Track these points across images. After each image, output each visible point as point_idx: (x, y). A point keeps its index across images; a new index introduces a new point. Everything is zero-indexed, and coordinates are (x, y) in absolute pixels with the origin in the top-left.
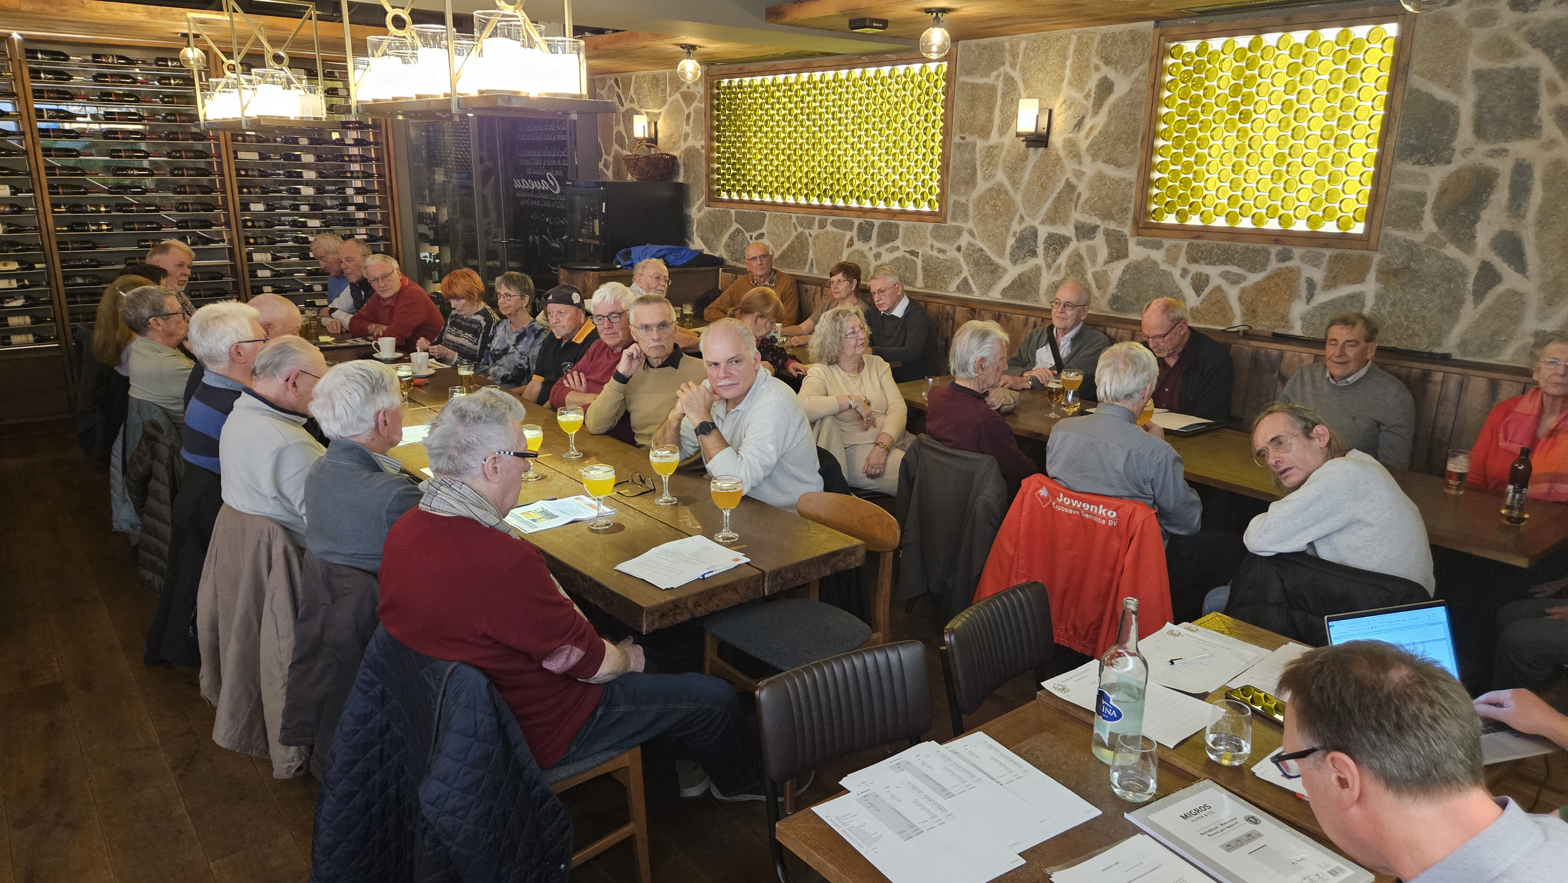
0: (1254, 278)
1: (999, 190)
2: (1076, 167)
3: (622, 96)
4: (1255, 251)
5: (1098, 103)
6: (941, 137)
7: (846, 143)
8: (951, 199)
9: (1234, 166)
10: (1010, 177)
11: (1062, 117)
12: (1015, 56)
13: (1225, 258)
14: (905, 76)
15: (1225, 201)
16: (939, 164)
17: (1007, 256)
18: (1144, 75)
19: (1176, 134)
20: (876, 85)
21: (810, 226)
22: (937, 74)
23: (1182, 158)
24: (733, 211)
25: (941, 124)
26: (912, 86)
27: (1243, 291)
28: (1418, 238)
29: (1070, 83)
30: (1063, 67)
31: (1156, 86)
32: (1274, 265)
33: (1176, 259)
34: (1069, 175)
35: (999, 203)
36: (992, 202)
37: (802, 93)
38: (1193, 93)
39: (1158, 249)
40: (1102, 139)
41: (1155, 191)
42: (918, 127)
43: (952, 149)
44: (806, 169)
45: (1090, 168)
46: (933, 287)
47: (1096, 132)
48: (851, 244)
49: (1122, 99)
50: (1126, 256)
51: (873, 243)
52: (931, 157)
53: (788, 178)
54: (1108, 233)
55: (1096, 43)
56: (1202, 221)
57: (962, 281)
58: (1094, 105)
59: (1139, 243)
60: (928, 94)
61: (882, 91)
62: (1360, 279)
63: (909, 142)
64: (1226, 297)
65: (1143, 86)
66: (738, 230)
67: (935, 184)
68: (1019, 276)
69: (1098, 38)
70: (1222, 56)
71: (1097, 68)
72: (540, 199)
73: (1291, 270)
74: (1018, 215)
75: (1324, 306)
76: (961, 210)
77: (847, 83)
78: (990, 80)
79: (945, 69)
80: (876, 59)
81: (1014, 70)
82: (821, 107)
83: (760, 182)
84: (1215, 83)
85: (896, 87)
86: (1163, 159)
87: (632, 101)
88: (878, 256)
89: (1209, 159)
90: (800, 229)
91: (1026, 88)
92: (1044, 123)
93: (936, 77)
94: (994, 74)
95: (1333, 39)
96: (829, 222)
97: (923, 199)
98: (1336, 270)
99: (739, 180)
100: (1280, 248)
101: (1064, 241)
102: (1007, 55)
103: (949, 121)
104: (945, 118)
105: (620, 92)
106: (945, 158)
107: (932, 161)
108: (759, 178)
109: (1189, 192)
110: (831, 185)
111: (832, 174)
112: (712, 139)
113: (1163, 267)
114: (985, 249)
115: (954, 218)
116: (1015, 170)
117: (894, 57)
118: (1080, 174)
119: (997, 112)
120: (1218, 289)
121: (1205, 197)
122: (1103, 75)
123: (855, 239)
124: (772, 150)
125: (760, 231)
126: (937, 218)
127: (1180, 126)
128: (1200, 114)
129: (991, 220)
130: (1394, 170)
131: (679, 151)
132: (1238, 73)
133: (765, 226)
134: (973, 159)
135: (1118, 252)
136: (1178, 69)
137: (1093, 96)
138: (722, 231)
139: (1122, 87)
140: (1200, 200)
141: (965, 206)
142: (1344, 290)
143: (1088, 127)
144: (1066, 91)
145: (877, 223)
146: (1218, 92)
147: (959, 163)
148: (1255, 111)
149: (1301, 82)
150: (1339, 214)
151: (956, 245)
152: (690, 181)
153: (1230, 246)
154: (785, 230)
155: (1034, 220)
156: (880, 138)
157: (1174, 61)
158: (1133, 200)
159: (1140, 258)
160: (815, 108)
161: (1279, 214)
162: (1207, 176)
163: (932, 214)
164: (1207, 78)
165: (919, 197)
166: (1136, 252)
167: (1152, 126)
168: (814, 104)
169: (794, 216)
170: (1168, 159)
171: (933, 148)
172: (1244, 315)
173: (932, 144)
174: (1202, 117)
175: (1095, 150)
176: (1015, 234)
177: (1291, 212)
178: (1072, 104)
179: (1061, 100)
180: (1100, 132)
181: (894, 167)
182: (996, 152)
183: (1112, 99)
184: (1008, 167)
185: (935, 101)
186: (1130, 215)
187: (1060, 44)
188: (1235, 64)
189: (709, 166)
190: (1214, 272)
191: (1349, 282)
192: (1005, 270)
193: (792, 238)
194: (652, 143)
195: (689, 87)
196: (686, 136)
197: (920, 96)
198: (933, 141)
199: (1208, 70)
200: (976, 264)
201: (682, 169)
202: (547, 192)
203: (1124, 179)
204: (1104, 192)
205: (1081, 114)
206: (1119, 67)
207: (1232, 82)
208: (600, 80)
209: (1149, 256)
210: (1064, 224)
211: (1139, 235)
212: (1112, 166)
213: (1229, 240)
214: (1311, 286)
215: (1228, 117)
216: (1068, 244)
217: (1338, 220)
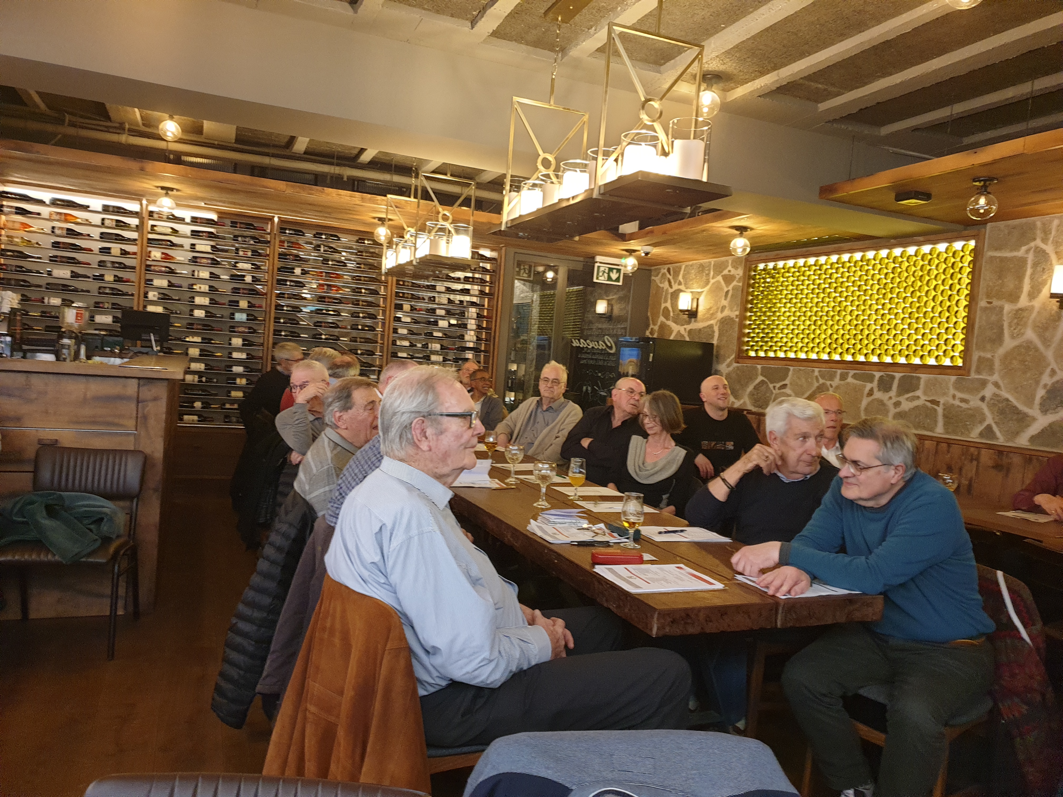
1: (1028, 346)
3: (672, 281)
6: (966, 303)
8: (976, 355)
10: (1041, 336)
12: (1046, 232)
14: (931, 253)
16: (963, 325)
17: (1037, 406)
20: (901, 262)
21: (831, 377)
22: (963, 251)
24: (759, 367)
25: (967, 291)
26: (937, 261)
35: (1028, 358)
36: (1020, 358)
37: (831, 271)
42: (942, 295)
43: (978, 312)
46: (955, 432)
48: (871, 393)
51: (893, 393)
52: (955, 320)
57: (986, 428)
60: (953, 268)
61: (908, 266)
63: (933, 308)
66: (762, 382)
67: (958, 342)
68: (1050, 424)
74: (1049, 369)
76: (986, 364)
77: (873, 262)
79: (972, 246)
80: (903, 241)
81: (1046, 244)
85: (922, 263)
87: (680, 284)
88: (897, 404)
90: (821, 381)
93: (962, 253)
94: (1024, 248)
96: (850, 374)
97: (944, 356)
99: (767, 342)
102: (1038, 232)
103: (976, 288)
104: (971, 287)
105: (671, 278)
106: (970, 319)
107: (956, 323)
110: (854, 345)
112: (746, 310)
114: (1011, 398)
115: (978, 372)
116: (1046, 329)
117: (921, 239)
119: (1027, 281)
123: (876, 390)
125: (783, 383)
126: (960, 372)
129: (1019, 373)
131: (716, 320)
133: (788, 378)
134: (1000, 320)
138: (747, 382)
141: (989, 362)
145: (898, 375)
147: (985, 324)
151: (979, 395)
152: (723, 343)
154: (806, 380)
160: (842, 283)
163: (954, 368)
165: (941, 353)
169: (817, 370)
173: (956, 309)
176: (1045, 386)
181: (917, 329)
184: (1038, 326)
185: (961, 273)
189: (741, 331)
192: (1034, 419)
193: (814, 388)
194: (692, 314)
195: (729, 271)
196: (723, 308)
197: (945, 270)
198: (957, 306)
200: (1002, 413)
201: (716, 334)
202: (602, 353)
208: (656, 270)
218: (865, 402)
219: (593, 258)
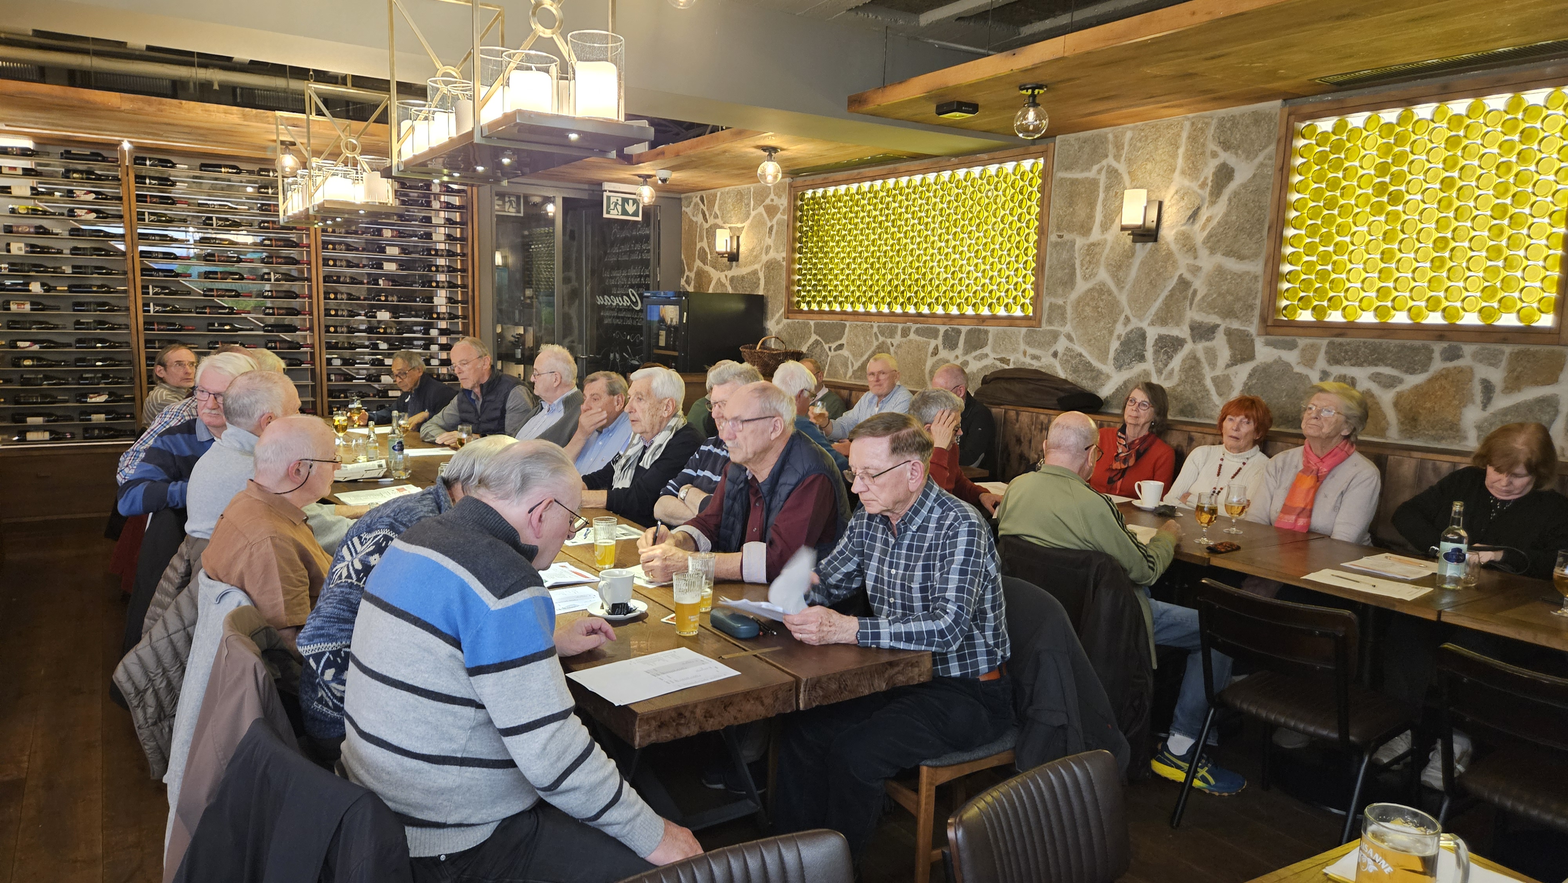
0: (1412, 381)
1: (1101, 290)
2: (1191, 261)
3: (707, 213)
4: (1413, 349)
5: (1216, 192)
6: (1036, 237)
7: (933, 248)
8: (1047, 301)
9: (1383, 253)
10: (1114, 276)
11: (1174, 209)
12: (1119, 146)
13: (1375, 357)
14: (997, 176)
15: (1373, 294)
16: (1034, 265)
17: (1111, 361)
18: (1270, 159)
19: (1310, 222)
20: (966, 187)
21: (892, 334)
22: (1032, 171)
23: (1317, 248)
24: (812, 323)
25: (1037, 223)
26: (1004, 185)
27: (1400, 396)
29: (1183, 173)
30: (1174, 156)
31: (1284, 170)
32: (1438, 365)
33: (1314, 360)
34: (1182, 270)
35: (1101, 304)
36: (1093, 304)
37: (888, 199)
38: (1330, 175)
39: (1291, 349)
40: (1221, 230)
41: (1286, 285)
42: (1011, 228)
43: (1048, 249)
44: (890, 277)
45: (1208, 262)
47: (1214, 222)
48: (935, 352)
49: (1244, 186)
50: (1251, 357)
51: (959, 351)
52: (1025, 258)
53: (871, 286)
55: (1213, 128)
56: (1345, 317)
58: (1212, 194)
59: (1268, 344)
60: (1022, 194)
61: (973, 193)
62: (1552, 379)
64: (1377, 403)
65: (1269, 171)
66: (817, 342)
67: (1029, 286)
68: (1125, 383)
69: (1214, 122)
70: (1365, 134)
71: (1214, 155)
72: (623, 318)
73: (1460, 370)
74: (1123, 316)
75: (1506, 412)
76: (1058, 312)
77: (934, 187)
78: (1092, 174)
79: (1041, 166)
80: (966, 158)
81: (1119, 162)
82: (907, 212)
83: (841, 292)
84: (1357, 163)
85: (988, 187)
86: (1293, 250)
87: (716, 217)
89: (1351, 248)
90: (881, 339)
91: (1132, 180)
92: (1153, 215)
93: (1031, 175)
94: (1096, 168)
95: (1502, 107)
96: (913, 330)
97: (1015, 303)
98: (1519, 369)
99: (820, 291)
100: (1445, 345)
101: (1176, 343)
102: (1110, 146)
103: (1046, 219)
104: (1041, 217)
105: (705, 209)
106: (1040, 259)
107: (1026, 263)
108: (840, 288)
109: (1327, 286)
110: (916, 293)
111: (917, 280)
112: (794, 250)
113: (1298, 369)
114: (1085, 353)
115: (1050, 322)
116: (1119, 267)
117: (985, 156)
118: (1195, 270)
119: (1099, 208)
120: (1368, 393)
121: (1348, 290)
122: (1222, 161)
124: (854, 259)
125: (840, 342)
126: (1031, 323)
127: (1315, 213)
128: (1340, 199)
129: (1092, 322)
131: (761, 265)
132: (1385, 150)
133: (845, 336)
134: (1072, 258)
135: (1242, 354)
136: (1311, 150)
137: (1210, 184)
138: (800, 343)
139: (1244, 172)
140: (1342, 294)
141: (1061, 309)
142: (1532, 393)
143: (1205, 218)
144: (1179, 181)
145: (964, 329)
146: (1361, 172)
147: (1056, 263)
148: (1407, 192)
149: (1463, 157)
150: (1520, 305)
151: (1052, 351)
152: (770, 293)
153: (1381, 345)
154: (865, 338)
155: (1141, 321)
156: (969, 242)
157: (1305, 142)
158: (1259, 295)
159: (1270, 360)
160: (900, 214)
161: (1442, 307)
162: (1349, 266)
163: (1026, 318)
164: (1346, 158)
165: (1011, 301)
166: (1264, 353)
167: (1281, 213)
168: (900, 210)
169: (876, 325)
170: (1301, 250)
171: (1027, 249)
172: (1402, 423)
173: (1026, 245)
174: (1342, 202)
175: (1214, 242)
176: (1119, 337)
177: (1458, 304)
178: (1185, 194)
179: (1172, 190)
180: (1219, 223)
181: (984, 271)
183: (1233, 186)
184: (1111, 265)
185: (1030, 200)
186: (1257, 312)
187: (1171, 132)
188: (1380, 141)
189: (789, 277)
190: (1362, 375)
191: (1537, 384)
192: (1108, 377)
193: (873, 348)
194: (733, 257)
195: (772, 200)
197: (1013, 197)
198: (1027, 241)
199: (1348, 149)
200: (1075, 370)
201: (762, 282)
202: (629, 309)
203: (1248, 273)
204: (1225, 288)
205: (1196, 205)
206: (1240, 152)
207: (1378, 160)
208: (686, 198)
209: (1280, 358)
210: (1177, 324)
211: (1267, 334)
212: (1233, 259)
213: (1380, 337)
214: (1488, 388)
215: (1374, 199)
216: (1182, 346)
217: (1518, 311)
218: (930, 362)
219: (601, 185)
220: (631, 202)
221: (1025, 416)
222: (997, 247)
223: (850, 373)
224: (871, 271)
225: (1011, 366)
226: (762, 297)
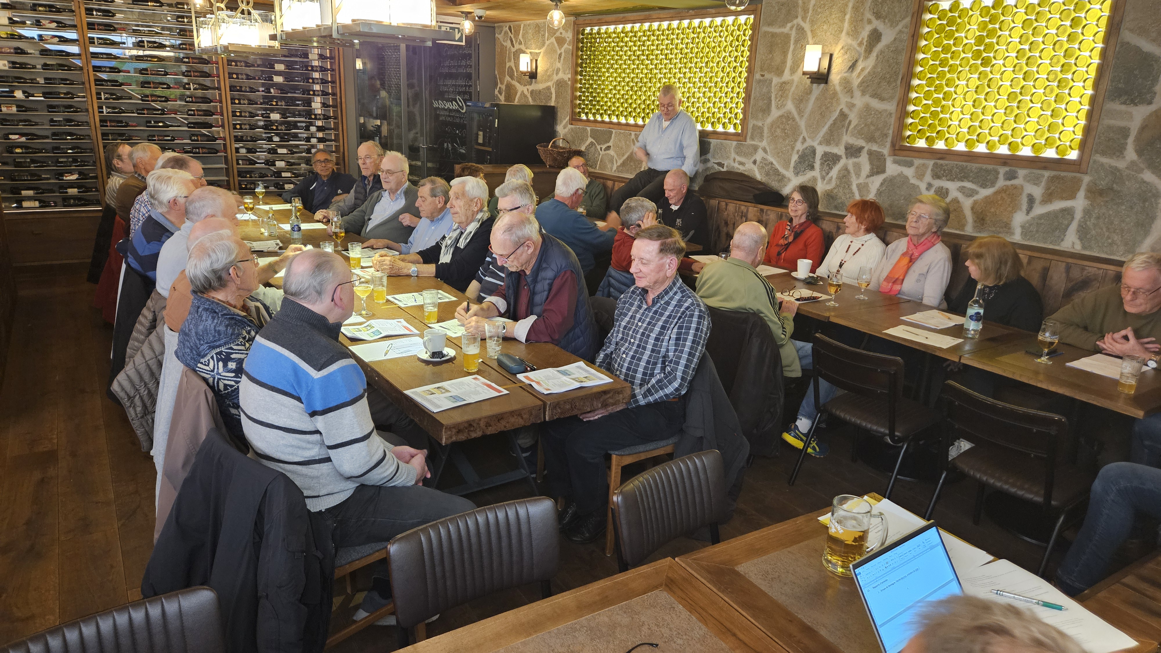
0: (985, 193)
1: (788, 117)
2: (849, 100)
3: (513, 40)
4: (987, 171)
5: (869, 49)
6: (746, 75)
7: (675, 78)
8: (751, 123)
9: (974, 101)
10: (798, 107)
11: (840, 60)
12: (806, 11)
13: (962, 175)
14: (721, 26)
15: (965, 130)
16: (744, 95)
17: (791, 169)
18: (906, 28)
19: (929, 75)
20: (699, 33)
22: (745, 24)
23: (933, 95)
24: (589, 129)
25: (747, 64)
26: (726, 34)
27: (975, 203)
28: (1121, 164)
29: (848, 34)
30: (842, 21)
31: (915, 36)
32: (1001, 183)
33: (923, 175)
34: (843, 106)
35: (787, 127)
36: (782, 126)
37: (644, 38)
38: (945, 42)
39: (910, 167)
40: (870, 78)
41: (910, 121)
42: (729, 66)
43: (754, 84)
44: (644, 98)
45: (860, 101)
47: (866, 72)
49: (888, 47)
50: (883, 171)
52: (738, 90)
53: (631, 104)
54: (870, 153)
55: (870, 1)
56: (947, 146)
58: (866, 51)
59: (895, 162)
60: (738, 41)
61: (704, 38)
62: (1072, 196)
64: (961, 207)
65: (905, 37)
66: (592, 143)
67: (740, 111)
70: (971, 13)
71: (870, 22)
72: (453, 116)
73: (1015, 187)
74: (801, 137)
75: (1041, 217)
77: (677, 31)
78: (786, 30)
79: (752, 21)
80: (700, 12)
81: (805, 22)
82: (657, 49)
83: (610, 107)
84: (963, 35)
85: (715, 34)
86: (918, 95)
87: (520, 43)
89: (954, 96)
91: (813, 37)
92: (825, 64)
93: (745, 27)
94: (789, 25)
97: (730, 123)
98: (1053, 188)
99: (595, 105)
100: (1007, 169)
101: (836, 158)
102: (800, 10)
103: (753, 62)
104: (750, 59)
105: (512, 36)
106: (748, 91)
107: (738, 93)
108: (609, 104)
109: (937, 122)
112: (576, 73)
113: (913, 181)
114: (775, 163)
115: (752, 138)
116: (801, 101)
117: (713, 11)
118: (851, 106)
119: (790, 56)
120: (956, 200)
121: (950, 126)
122: (874, 27)
124: (619, 82)
125: (608, 145)
126: (740, 138)
127: (933, 69)
128: (950, 60)
129: (781, 140)
130: (1105, 108)
131: (552, 82)
132: (983, 26)
133: (612, 140)
134: (770, 92)
135: (878, 168)
136: (935, 22)
137: (865, 44)
138: (580, 144)
139: (888, 36)
140: (946, 129)
141: (761, 129)
142: (1058, 205)
143: (860, 68)
144: (845, 40)
146: (965, 41)
147: (758, 95)
148: (995, 58)
149: (1033, 35)
150: (1058, 143)
151: (753, 159)
152: (559, 105)
154: (625, 143)
155: (813, 141)
156: (700, 75)
157: (932, 16)
158: (892, 127)
159: (895, 174)
160: (653, 51)
161: (1009, 141)
162: (952, 109)
163: (736, 134)
164: (957, 30)
165: (727, 121)
166: (892, 169)
167: (910, 69)
168: (652, 47)
169: (633, 133)
170: (922, 95)
171: (739, 83)
172: (975, 221)
173: (739, 80)
174: (951, 62)
175: (865, 87)
176: (798, 151)
177: (1019, 140)
178: (848, 49)
179: (839, 46)
180: (869, 72)
181: (709, 97)
182: (787, 87)
183: (880, 46)
184: (796, 99)
185: (743, 46)
186: (889, 139)
187: (842, 2)
188: (980, 19)
189: (573, 93)
190: (953, 187)
191: (1063, 198)
192: (789, 180)
194: (533, 75)
195: (561, 33)
196: (558, 70)
197: (731, 42)
198: (740, 77)
199: (958, 24)
200: (767, 174)
201: (554, 96)
202: (457, 111)
203: (886, 110)
204: (870, 120)
205: (855, 58)
206: (886, 21)
207: (978, 34)
208: (499, 27)
209: (902, 172)
210: (837, 145)
211: (895, 155)
212: (877, 100)
213: (966, 161)
214: (1031, 200)
215: (972, 62)
216: (839, 161)
217: (1057, 147)
220: (456, 30)
221: (732, 206)
222: (719, 80)
223: (615, 168)
224: (631, 93)
225: (725, 169)
226: (553, 108)
